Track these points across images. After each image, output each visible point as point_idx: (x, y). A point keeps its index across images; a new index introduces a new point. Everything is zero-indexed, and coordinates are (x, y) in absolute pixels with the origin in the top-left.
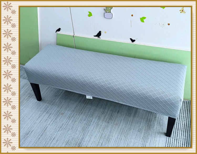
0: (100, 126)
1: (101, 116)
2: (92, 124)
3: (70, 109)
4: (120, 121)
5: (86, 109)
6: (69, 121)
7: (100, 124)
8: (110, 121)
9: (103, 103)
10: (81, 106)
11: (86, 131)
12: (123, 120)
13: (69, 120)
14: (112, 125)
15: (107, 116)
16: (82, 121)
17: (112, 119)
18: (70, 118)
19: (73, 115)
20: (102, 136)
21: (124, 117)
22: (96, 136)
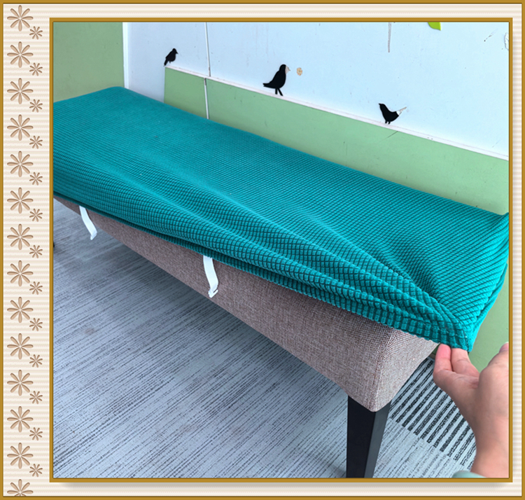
0: (175, 415)
1: (203, 382)
2: (155, 398)
3: (123, 325)
4: (257, 425)
5: (172, 339)
6: (93, 360)
7: (183, 410)
8: (223, 409)
9: (239, 339)
10: (163, 326)
11: (118, 416)
12: (271, 422)
13: (96, 357)
14: (220, 426)
15: (222, 389)
16: (134, 375)
17: (235, 406)
18: (102, 354)
19: (117, 345)
20: (159, 457)
21: (281, 413)
22: (138, 448)
